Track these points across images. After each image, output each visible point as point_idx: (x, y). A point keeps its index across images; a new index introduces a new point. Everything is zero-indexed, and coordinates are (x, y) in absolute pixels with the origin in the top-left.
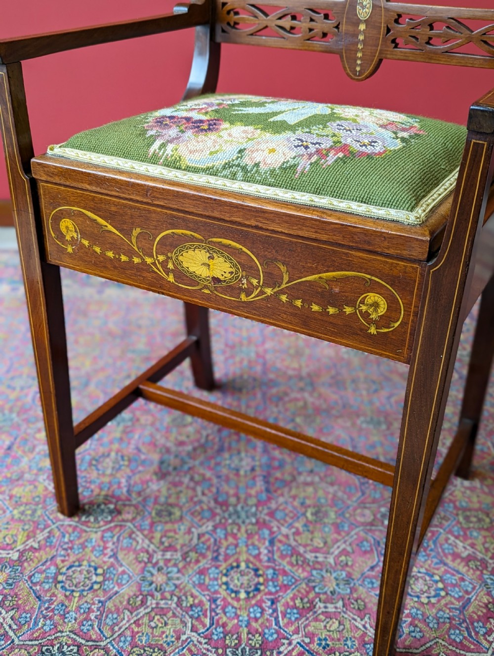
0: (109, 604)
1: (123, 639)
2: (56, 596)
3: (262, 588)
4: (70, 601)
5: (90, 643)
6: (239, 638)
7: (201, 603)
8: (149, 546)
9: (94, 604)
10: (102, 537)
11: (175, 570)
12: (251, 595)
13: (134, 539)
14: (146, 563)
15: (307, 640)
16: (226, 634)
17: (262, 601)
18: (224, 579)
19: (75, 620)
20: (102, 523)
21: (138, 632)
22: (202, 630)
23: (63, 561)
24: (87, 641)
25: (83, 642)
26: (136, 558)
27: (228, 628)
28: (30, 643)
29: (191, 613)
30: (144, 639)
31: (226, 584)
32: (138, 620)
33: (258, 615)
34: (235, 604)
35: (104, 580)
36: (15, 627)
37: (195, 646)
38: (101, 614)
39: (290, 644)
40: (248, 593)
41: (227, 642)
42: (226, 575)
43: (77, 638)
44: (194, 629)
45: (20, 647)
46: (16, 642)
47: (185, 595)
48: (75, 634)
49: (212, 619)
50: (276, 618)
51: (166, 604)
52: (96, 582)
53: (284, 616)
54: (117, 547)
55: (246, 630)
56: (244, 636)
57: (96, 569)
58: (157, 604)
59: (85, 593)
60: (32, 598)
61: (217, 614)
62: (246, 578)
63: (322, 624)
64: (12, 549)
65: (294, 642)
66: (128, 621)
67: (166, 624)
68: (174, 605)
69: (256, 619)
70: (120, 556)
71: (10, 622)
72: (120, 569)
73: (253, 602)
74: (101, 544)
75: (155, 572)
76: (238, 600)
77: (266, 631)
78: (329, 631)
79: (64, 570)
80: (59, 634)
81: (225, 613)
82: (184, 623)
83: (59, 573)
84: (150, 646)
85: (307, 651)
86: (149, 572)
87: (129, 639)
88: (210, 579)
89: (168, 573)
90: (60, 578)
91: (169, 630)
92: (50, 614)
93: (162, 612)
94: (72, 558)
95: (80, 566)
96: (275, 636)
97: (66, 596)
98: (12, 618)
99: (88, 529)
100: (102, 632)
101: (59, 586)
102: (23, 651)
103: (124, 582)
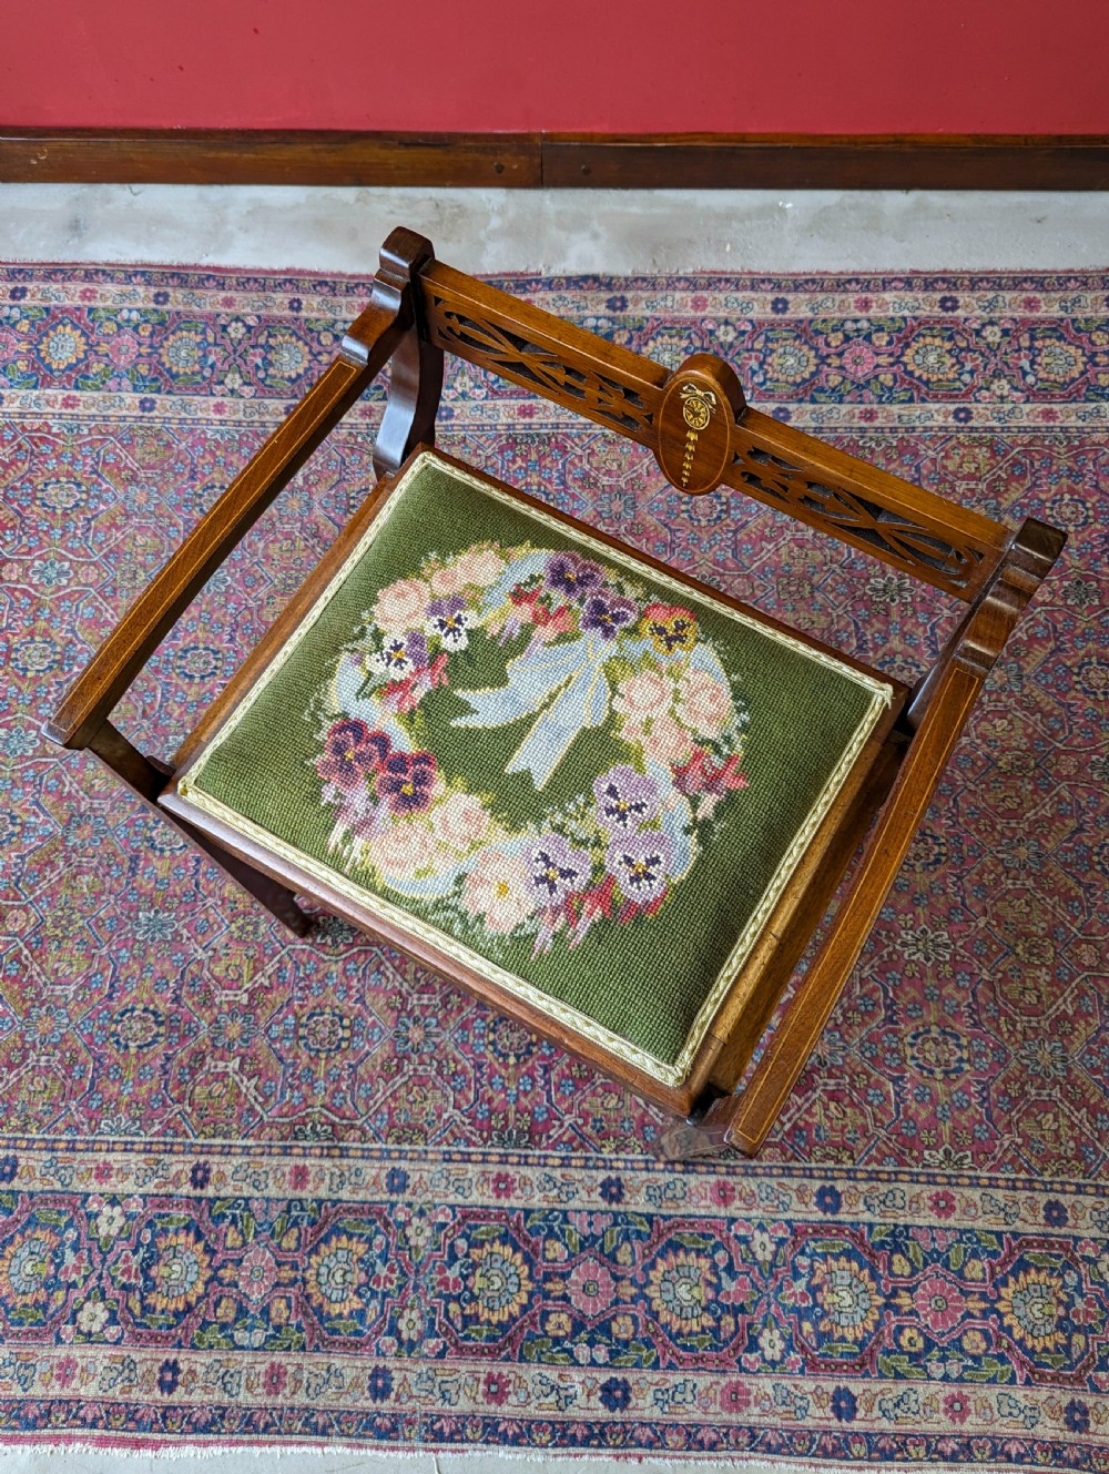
0: (361, 1070)
1: (379, 1117)
2: (299, 1058)
3: (535, 1049)
4: (317, 1064)
5: (345, 1122)
6: (506, 1118)
7: (464, 1071)
8: (401, 985)
9: (343, 1069)
10: (345, 970)
11: (434, 1021)
12: (522, 1059)
13: (384, 974)
14: (399, 1012)
15: (580, 1121)
16: (491, 1112)
17: (533, 1068)
18: (491, 1037)
19: (326, 1090)
20: (342, 948)
21: (395, 1108)
22: (465, 1107)
23: (301, 1007)
24: (342, 1118)
25: (337, 1120)
26: (388, 1004)
27: (495, 1104)
28: (281, 1120)
29: (453, 1083)
30: (403, 1117)
31: (493, 1043)
32: (395, 1092)
33: (529, 1088)
34: (503, 1072)
35: (353, 1035)
36: (261, 1099)
37: (458, 1126)
38: (353, 1083)
39: (561, 1126)
40: (518, 1057)
41: (493, 1122)
42: (494, 1031)
43: (330, 1115)
44: (457, 1106)
45: (271, 1125)
46: (265, 1119)
47: (446, 1058)
48: (328, 1109)
49: (477, 1092)
50: (549, 1092)
51: (425, 1070)
52: (343, 1039)
53: (557, 1090)
54: (363, 986)
55: (513, 1108)
56: (511, 1116)
57: (341, 1020)
58: (415, 1070)
59: (332, 1054)
60: (273, 1061)
61: (482, 1086)
62: (516, 1035)
63: (599, 1100)
64: (240, 988)
65: (566, 1124)
66: (384, 1093)
67: (426, 1098)
68: (434, 1073)
69: (526, 1093)
70: (368, 1000)
71: (255, 1093)
72: (370, 1020)
73: (524, 1070)
74: (344, 980)
75: (410, 1024)
76: (506, 1066)
77: (536, 1109)
78: (606, 1109)
79: (304, 1020)
80: (309, 1110)
81: (491, 1084)
82: (445, 1096)
83: (298, 1025)
84: (409, 1126)
85: (581, 1136)
86: (404, 1024)
87: (386, 1117)
88: (475, 1036)
89: (426, 1026)
90: (302, 1031)
91: (429, 1106)
92: (297, 1082)
93: (422, 1082)
94: (312, 1003)
95: (322, 1014)
96: (545, 1116)
97: (311, 1058)
98: (256, 1088)
99: (326, 958)
100: (356, 1108)
101: (302, 1043)
102: (274, 1130)
103: (375, 1038)
